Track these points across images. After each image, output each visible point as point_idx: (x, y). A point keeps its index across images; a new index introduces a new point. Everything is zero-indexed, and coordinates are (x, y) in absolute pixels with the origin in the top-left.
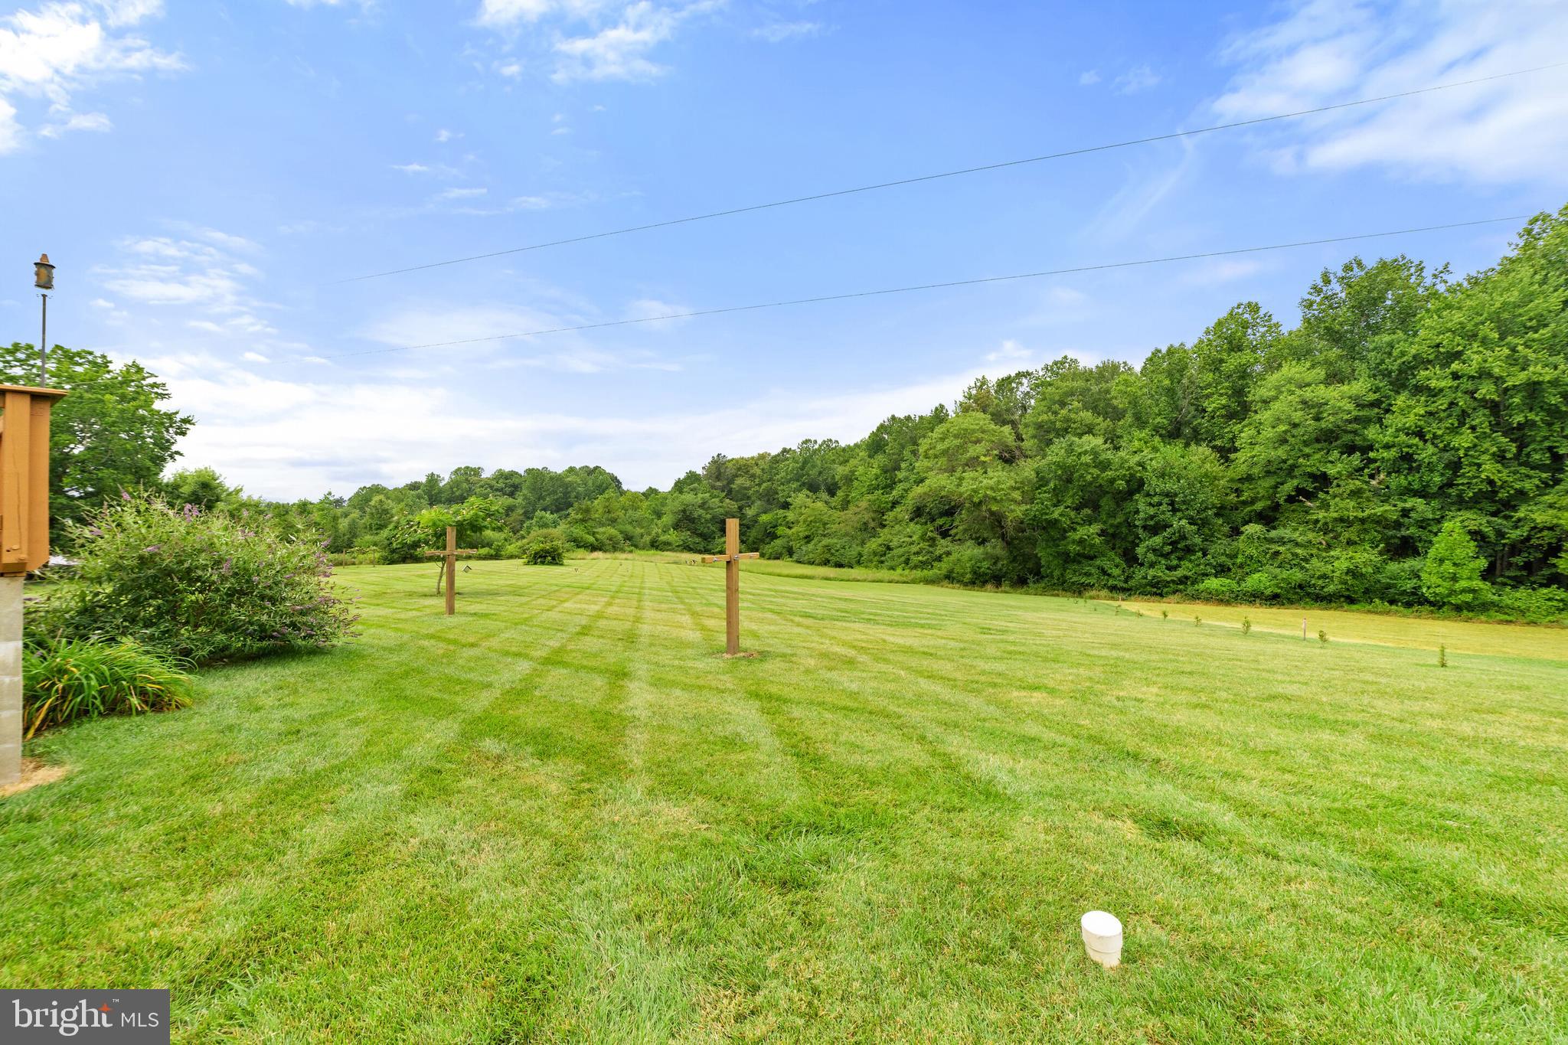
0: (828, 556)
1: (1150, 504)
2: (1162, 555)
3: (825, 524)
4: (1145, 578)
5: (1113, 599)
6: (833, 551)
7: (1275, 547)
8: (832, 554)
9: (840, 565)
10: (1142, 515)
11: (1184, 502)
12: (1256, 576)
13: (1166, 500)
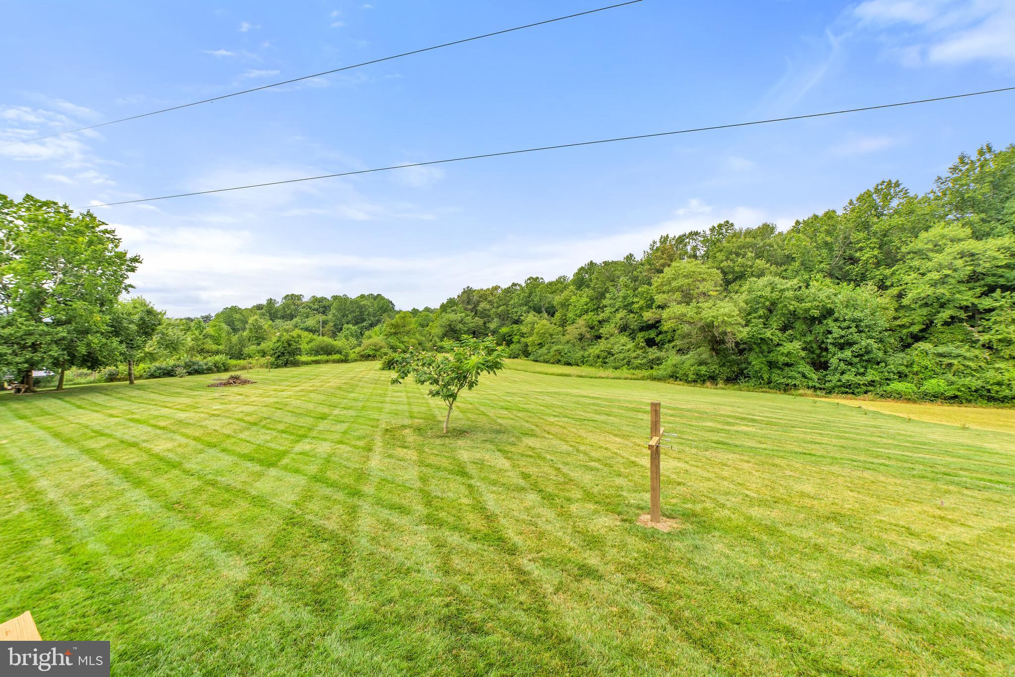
0: (559, 357)
1: (839, 327)
2: (851, 364)
3: (551, 335)
4: (840, 380)
5: (817, 396)
6: (562, 354)
7: (946, 361)
8: (562, 356)
9: (569, 364)
10: (835, 335)
11: (866, 326)
12: (934, 381)
13: (854, 324)
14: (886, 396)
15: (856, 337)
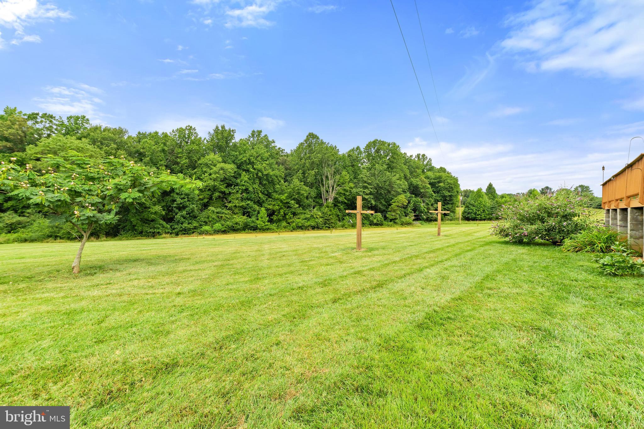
1: (180, 198)
2: (186, 218)
4: (181, 227)
5: (170, 237)
10: (178, 202)
11: (191, 198)
13: (186, 197)
14: (201, 233)
15: (188, 203)
